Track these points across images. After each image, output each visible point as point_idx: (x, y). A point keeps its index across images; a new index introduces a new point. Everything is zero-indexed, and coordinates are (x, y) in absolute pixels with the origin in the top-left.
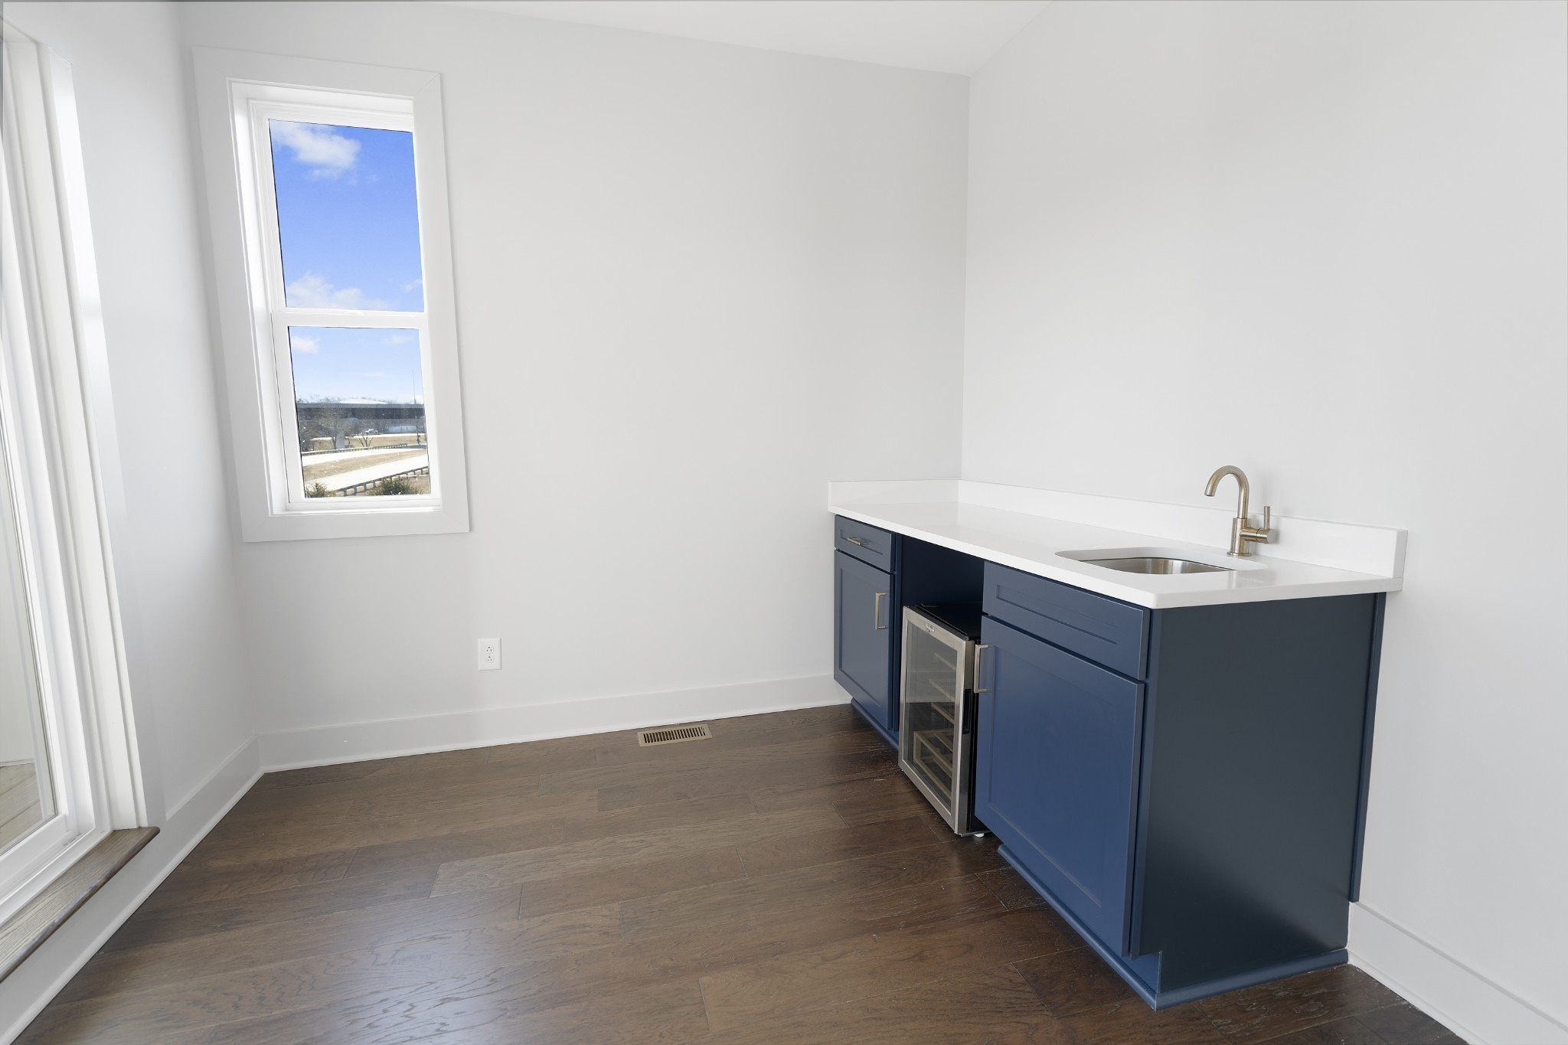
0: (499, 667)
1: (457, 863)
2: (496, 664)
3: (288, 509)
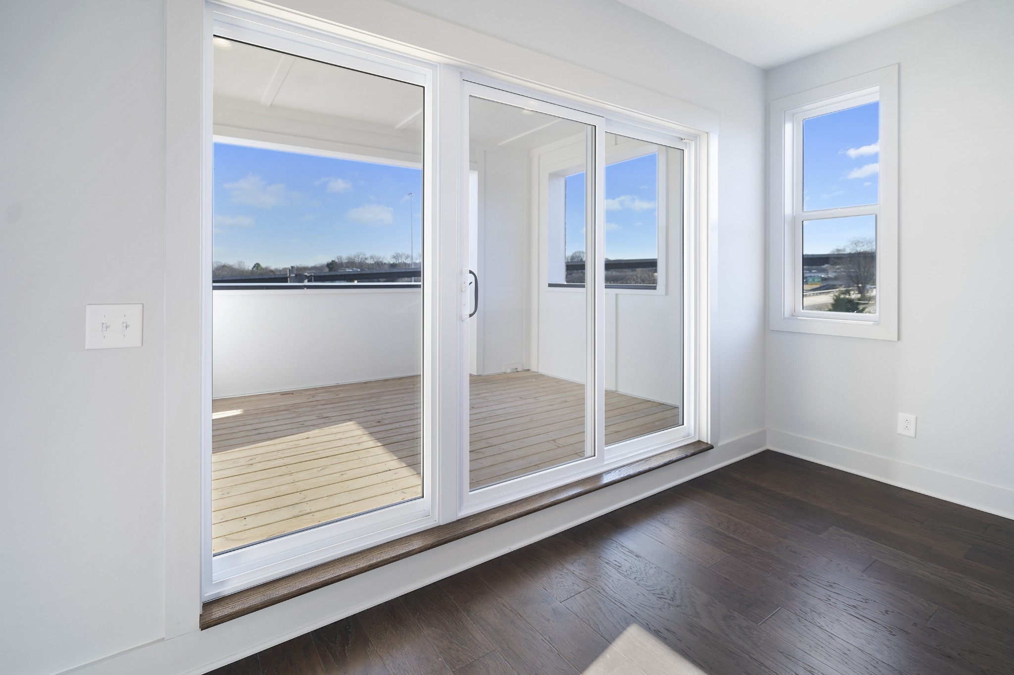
0: (914, 436)
1: (842, 530)
2: (911, 433)
3: (793, 316)
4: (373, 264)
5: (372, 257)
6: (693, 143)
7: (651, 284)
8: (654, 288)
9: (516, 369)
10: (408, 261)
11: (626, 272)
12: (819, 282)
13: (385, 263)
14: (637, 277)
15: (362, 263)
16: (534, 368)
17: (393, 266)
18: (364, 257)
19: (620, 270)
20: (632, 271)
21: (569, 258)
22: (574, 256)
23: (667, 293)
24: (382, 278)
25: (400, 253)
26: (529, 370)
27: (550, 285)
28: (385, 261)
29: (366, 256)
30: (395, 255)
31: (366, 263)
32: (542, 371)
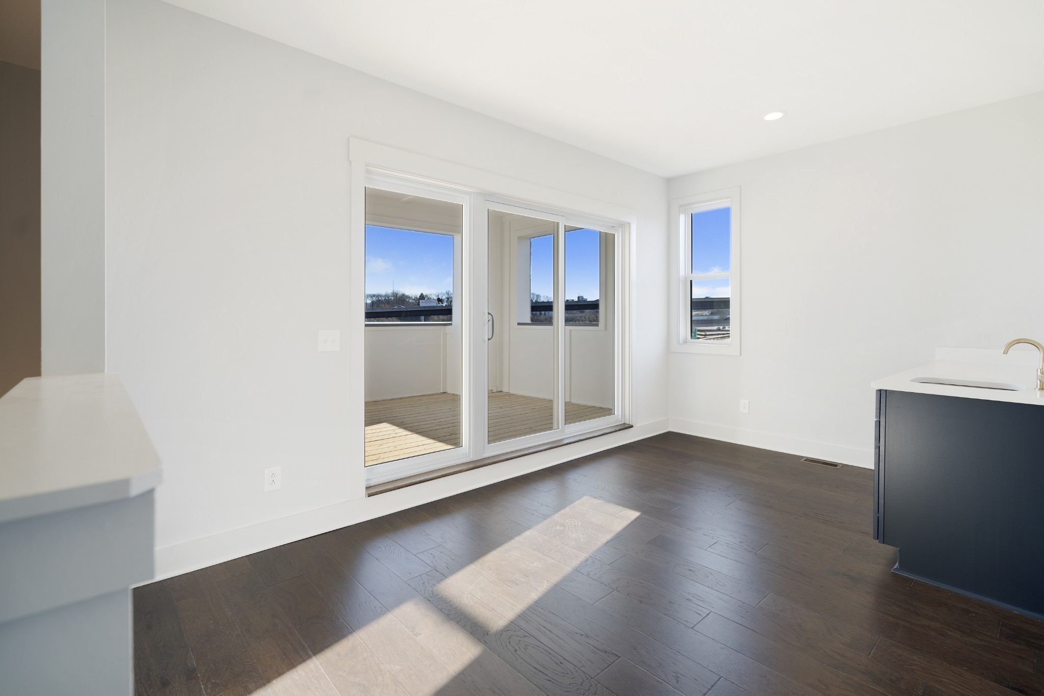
0: (748, 413)
2: (746, 411)
3: (685, 342)
6: (620, 229)
7: (594, 321)
8: (597, 325)
9: (492, 390)
11: (575, 313)
14: (585, 318)
16: (505, 390)
20: (581, 312)
23: (606, 329)
26: (501, 391)
27: (519, 324)
32: (512, 392)
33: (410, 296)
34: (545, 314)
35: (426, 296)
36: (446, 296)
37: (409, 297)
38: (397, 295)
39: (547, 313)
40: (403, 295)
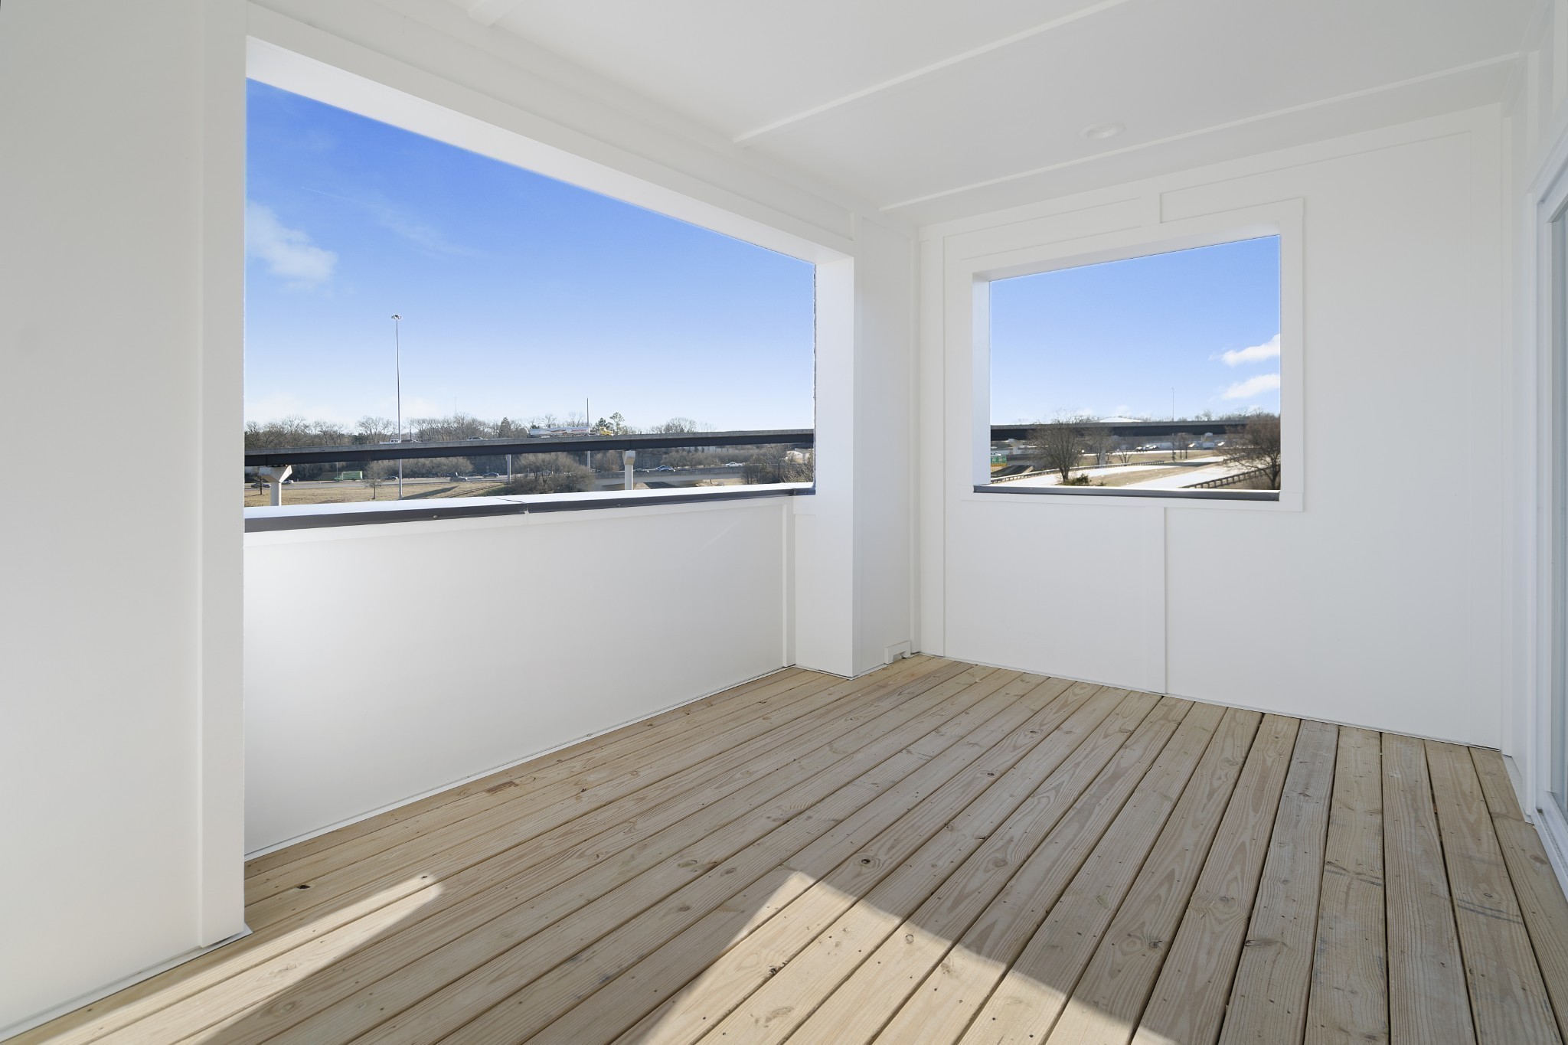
4: (317, 436)
5: (317, 424)
10: (388, 432)
11: (748, 449)
12: (1003, 462)
13: (343, 435)
15: (299, 435)
17: (360, 439)
18: (301, 424)
19: (739, 447)
21: (663, 428)
22: (671, 425)
24: (339, 461)
25: (374, 418)
28: (344, 431)
29: (307, 424)
30: (364, 421)
31: (306, 435)
33: (486, 422)
34: (703, 451)
35: (513, 422)
36: (546, 422)
37: (484, 424)
38: (463, 419)
39: (706, 448)
40: (474, 421)
